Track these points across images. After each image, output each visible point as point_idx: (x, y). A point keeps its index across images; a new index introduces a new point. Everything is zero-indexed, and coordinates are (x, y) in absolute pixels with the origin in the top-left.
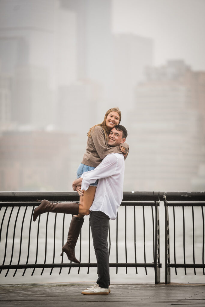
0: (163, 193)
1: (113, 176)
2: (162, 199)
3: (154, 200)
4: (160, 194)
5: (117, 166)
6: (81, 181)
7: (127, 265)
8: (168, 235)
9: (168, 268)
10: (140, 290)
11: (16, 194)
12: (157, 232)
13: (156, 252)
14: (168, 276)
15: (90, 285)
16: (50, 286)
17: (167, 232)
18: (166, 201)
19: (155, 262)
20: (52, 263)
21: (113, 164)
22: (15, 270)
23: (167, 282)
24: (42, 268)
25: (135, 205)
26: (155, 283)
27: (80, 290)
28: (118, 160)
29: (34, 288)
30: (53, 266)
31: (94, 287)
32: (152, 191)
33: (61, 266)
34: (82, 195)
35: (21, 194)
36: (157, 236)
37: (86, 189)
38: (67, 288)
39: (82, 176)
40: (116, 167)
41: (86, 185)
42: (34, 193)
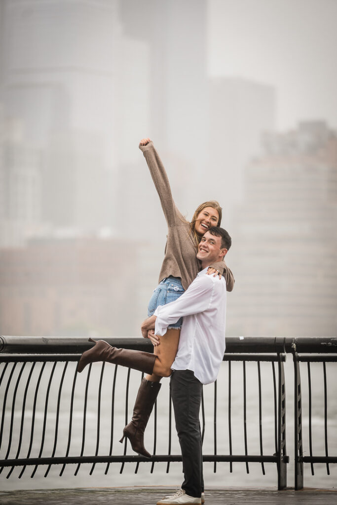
0: (291, 340)
1: (206, 311)
2: (289, 349)
3: (275, 352)
4: (286, 342)
5: (213, 294)
6: (154, 322)
7: (231, 459)
8: (299, 410)
9: (299, 464)
10: (253, 499)
11: (50, 341)
12: (281, 405)
13: (280, 438)
14: (299, 476)
15: (171, 491)
16: (105, 493)
17: (298, 405)
18: (296, 353)
19: (278, 453)
20: (108, 455)
21: (207, 292)
22: (48, 466)
23: (298, 487)
24: (93, 464)
25: (244, 359)
26: (277, 488)
27: (154, 499)
28: (214, 285)
29: (77, 495)
30: (110, 459)
31: (177, 495)
32: (273, 336)
33: (124, 459)
34: (156, 344)
35: (58, 341)
36: (282, 411)
37: (163, 333)
38: (133, 496)
39: (156, 313)
40: (212, 297)
41: (161, 327)
42: (79, 339)
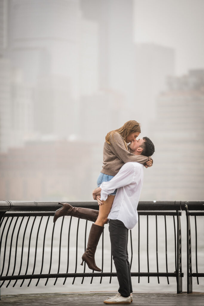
0: (185, 203)
2: (184, 208)
3: (175, 210)
4: (182, 204)
5: (134, 174)
6: (100, 191)
7: (149, 275)
8: (190, 245)
9: (190, 278)
10: (162, 299)
11: (39, 204)
12: (178, 242)
13: (178, 262)
14: (189, 285)
15: (112, 295)
16: (72, 296)
17: (189, 242)
18: (188, 210)
19: (177, 271)
20: (74, 273)
23: (189, 291)
24: (65, 278)
25: (156, 214)
26: (177, 293)
27: (102, 299)
28: (135, 168)
29: (56, 297)
30: (75, 275)
31: (116, 297)
32: (174, 200)
33: (84, 275)
35: (44, 204)
36: (179, 246)
38: (90, 298)
39: (101, 187)
40: (134, 176)
41: (105, 196)
42: (54, 203)
